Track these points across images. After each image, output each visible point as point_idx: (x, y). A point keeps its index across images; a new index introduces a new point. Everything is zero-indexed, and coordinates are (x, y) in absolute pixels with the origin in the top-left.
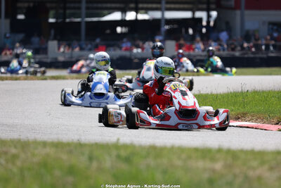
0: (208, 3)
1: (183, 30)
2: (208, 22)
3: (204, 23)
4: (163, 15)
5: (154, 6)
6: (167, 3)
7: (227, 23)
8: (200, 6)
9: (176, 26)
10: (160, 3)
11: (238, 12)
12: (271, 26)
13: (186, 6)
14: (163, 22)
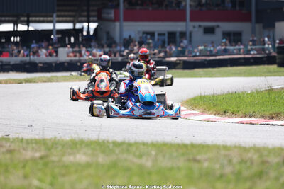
0: (88, 16)
1: (67, 39)
2: (88, 32)
3: (85, 33)
4: (54, 26)
5: (42, 19)
6: (58, 16)
7: (108, 33)
8: (80, 19)
9: (60, 36)
10: (52, 16)
11: (117, 24)
12: (145, 35)
13: (68, 19)
14: (54, 33)
